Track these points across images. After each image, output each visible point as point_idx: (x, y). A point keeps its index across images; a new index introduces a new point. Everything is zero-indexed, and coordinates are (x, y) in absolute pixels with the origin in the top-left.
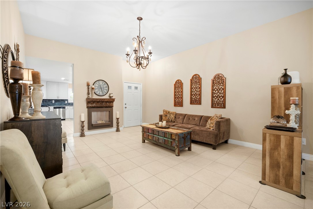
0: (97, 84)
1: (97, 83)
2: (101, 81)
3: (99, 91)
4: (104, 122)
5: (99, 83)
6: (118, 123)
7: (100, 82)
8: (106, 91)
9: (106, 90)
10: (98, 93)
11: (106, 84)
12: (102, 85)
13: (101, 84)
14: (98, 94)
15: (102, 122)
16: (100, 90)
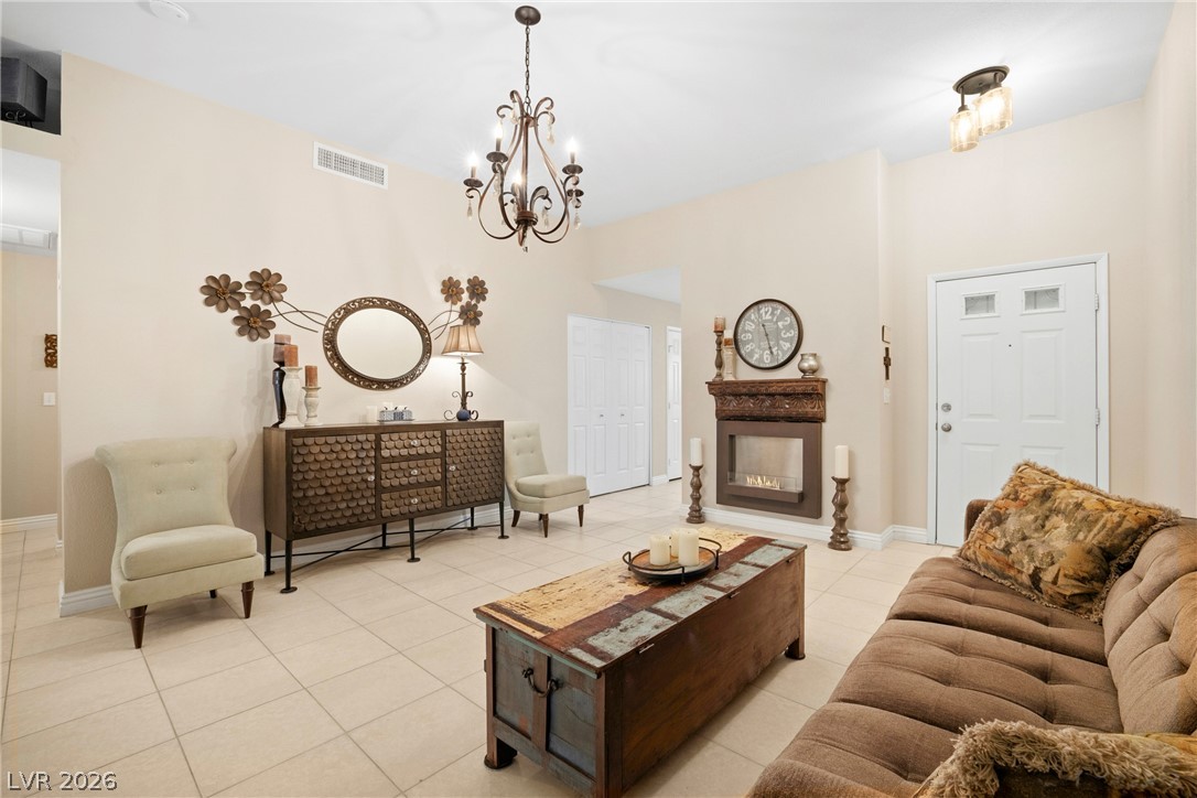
0: (753, 321)
1: (753, 317)
2: (766, 304)
3: (759, 347)
4: (778, 489)
5: (760, 316)
6: (841, 506)
7: (764, 309)
8: (788, 345)
9: (788, 340)
10: (756, 356)
11: (789, 312)
12: (771, 321)
13: (768, 317)
14: (756, 364)
15: (768, 484)
16: (764, 344)
